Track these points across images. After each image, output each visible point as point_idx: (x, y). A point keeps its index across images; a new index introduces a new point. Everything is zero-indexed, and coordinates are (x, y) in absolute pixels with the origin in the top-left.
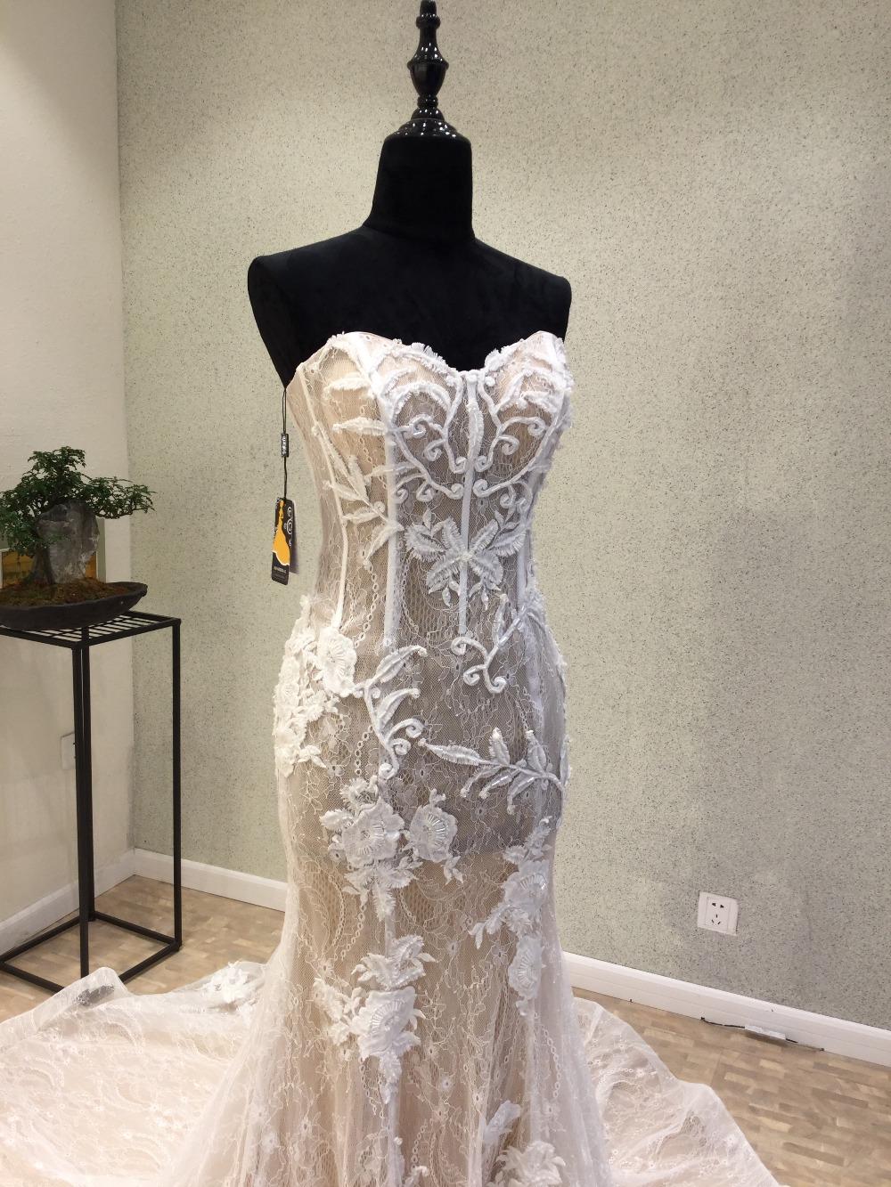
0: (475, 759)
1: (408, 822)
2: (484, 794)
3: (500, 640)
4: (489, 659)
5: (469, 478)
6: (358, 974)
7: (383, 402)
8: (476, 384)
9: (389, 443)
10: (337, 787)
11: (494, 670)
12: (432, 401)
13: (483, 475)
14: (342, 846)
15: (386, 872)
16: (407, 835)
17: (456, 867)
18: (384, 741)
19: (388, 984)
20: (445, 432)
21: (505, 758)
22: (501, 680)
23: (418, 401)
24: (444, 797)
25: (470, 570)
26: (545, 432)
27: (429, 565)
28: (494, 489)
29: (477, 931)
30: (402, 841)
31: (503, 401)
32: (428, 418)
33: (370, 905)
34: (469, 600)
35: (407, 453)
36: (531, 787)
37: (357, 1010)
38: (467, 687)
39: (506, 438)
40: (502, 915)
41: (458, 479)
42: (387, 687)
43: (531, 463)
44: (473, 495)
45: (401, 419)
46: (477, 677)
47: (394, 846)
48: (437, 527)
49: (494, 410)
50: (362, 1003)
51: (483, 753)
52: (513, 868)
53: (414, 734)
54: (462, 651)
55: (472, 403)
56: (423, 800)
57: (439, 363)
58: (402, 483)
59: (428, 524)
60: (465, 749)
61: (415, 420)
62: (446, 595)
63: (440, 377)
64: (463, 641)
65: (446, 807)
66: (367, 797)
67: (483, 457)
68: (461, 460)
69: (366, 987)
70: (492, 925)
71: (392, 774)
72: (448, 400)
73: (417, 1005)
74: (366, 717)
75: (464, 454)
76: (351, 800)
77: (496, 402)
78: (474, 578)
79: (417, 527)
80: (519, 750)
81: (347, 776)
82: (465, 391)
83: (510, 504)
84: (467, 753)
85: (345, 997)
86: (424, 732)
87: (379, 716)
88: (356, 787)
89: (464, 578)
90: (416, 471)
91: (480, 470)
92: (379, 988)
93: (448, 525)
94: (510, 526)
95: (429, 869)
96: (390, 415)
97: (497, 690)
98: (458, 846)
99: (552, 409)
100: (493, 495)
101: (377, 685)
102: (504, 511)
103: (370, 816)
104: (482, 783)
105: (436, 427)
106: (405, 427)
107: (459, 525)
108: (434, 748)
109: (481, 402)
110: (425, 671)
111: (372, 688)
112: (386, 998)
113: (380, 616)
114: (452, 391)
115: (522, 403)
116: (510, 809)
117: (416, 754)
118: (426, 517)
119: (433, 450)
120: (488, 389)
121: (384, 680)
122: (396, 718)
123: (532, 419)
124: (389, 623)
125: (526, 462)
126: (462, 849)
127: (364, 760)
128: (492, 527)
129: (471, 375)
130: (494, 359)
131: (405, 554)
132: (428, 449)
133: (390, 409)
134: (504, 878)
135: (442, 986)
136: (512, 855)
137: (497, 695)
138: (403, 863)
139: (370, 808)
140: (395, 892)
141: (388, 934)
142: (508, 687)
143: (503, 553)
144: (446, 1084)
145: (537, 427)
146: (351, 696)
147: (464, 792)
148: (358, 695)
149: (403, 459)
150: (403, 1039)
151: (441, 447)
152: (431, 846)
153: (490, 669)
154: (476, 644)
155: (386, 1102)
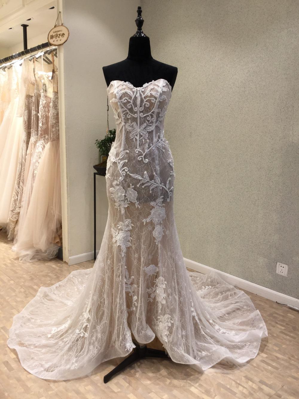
0: (140, 178)
1: (126, 192)
2: (143, 187)
3: (147, 151)
4: (144, 154)
5: (138, 112)
6: (118, 227)
7: (117, 94)
8: (140, 91)
9: (119, 104)
10: (112, 182)
11: (145, 157)
12: (128, 94)
13: (142, 112)
14: (113, 196)
15: (122, 203)
16: (126, 195)
17: (139, 204)
18: (121, 172)
19: (124, 230)
20: (132, 101)
21: (148, 179)
22: (147, 160)
23: (125, 94)
24: (133, 186)
25: (140, 134)
26: (156, 101)
27: (130, 132)
28: (145, 115)
29: (144, 220)
30: (125, 196)
31: (145, 94)
32: (127, 98)
33: (120, 211)
34: (140, 141)
35: (123, 106)
36: (156, 187)
37: (117, 235)
38: (139, 161)
39: (146, 103)
40: (151, 218)
41: (136, 113)
42: (121, 160)
43: (154, 109)
44: (140, 117)
45: (121, 98)
46: (141, 159)
47: (124, 197)
48: (132, 124)
49: (143, 96)
50: (118, 233)
51: (142, 177)
52: (153, 207)
53: (126, 170)
54: (137, 152)
55: (138, 94)
56: (129, 186)
57: (131, 86)
58: (123, 113)
59: (130, 123)
60: (138, 175)
61: (124, 98)
62: (134, 140)
63: (131, 89)
64: (138, 150)
65: (134, 189)
66: (117, 185)
67: (141, 108)
68: (136, 108)
69: (119, 230)
70: (148, 220)
71: (122, 180)
72: (132, 94)
73: (131, 236)
74: (117, 166)
75: (136, 107)
76: (115, 186)
77: (144, 94)
78: (141, 136)
79: (128, 124)
80: (152, 177)
81: (114, 180)
82: (137, 92)
83: (149, 119)
84: (138, 176)
85: (116, 232)
86: (129, 171)
87: (120, 166)
88: (115, 183)
89: (138, 136)
90: (126, 111)
91: (141, 110)
92: (122, 230)
93: (134, 124)
94: (151, 124)
95: (132, 204)
96: (118, 97)
97: (146, 162)
98: (138, 199)
99: (157, 96)
100: (145, 117)
101: (119, 159)
102: (148, 121)
103: (118, 189)
104: (143, 184)
105: (129, 100)
106: (122, 100)
107: (137, 124)
108: (131, 174)
109: (141, 95)
110: (129, 156)
111: (118, 160)
112: (123, 233)
113: (121, 144)
114: (133, 92)
115: (149, 94)
116: (151, 192)
117: (127, 176)
118: (130, 121)
119: (129, 106)
120: (142, 92)
121: (121, 158)
122: (123, 167)
123: (152, 98)
124: (122, 146)
125: (152, 109)
126: (140, 200)
127: (117, 176)
128: (145, 124)
129: (139, 89)
130: (145, 85)
131: (126, 130)
132: (128, 105)
133: (118, 96)
134: (151, 209)
135: (136, 232)
136: (152, 203)
137: (146, 163)
138: (126, 202)
139: (118, 187)
140: (125, 208)
141: (124, 218)
142: (149, 162)
143: (148, 131)
144: (136, 256)
145: (153, 100)
146: (115, 162)
147: (138, 186)
148: (116, 161)
149: (123, 108)
150: (127, 244)
151: (131, 105)
152: (132, 198)
153: (144, 157)
154: (141, 151)
155: (123, 256)
